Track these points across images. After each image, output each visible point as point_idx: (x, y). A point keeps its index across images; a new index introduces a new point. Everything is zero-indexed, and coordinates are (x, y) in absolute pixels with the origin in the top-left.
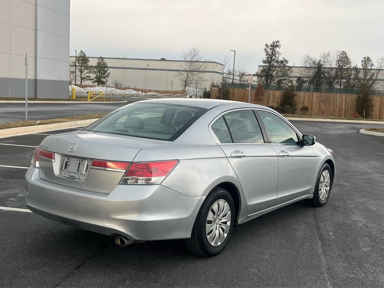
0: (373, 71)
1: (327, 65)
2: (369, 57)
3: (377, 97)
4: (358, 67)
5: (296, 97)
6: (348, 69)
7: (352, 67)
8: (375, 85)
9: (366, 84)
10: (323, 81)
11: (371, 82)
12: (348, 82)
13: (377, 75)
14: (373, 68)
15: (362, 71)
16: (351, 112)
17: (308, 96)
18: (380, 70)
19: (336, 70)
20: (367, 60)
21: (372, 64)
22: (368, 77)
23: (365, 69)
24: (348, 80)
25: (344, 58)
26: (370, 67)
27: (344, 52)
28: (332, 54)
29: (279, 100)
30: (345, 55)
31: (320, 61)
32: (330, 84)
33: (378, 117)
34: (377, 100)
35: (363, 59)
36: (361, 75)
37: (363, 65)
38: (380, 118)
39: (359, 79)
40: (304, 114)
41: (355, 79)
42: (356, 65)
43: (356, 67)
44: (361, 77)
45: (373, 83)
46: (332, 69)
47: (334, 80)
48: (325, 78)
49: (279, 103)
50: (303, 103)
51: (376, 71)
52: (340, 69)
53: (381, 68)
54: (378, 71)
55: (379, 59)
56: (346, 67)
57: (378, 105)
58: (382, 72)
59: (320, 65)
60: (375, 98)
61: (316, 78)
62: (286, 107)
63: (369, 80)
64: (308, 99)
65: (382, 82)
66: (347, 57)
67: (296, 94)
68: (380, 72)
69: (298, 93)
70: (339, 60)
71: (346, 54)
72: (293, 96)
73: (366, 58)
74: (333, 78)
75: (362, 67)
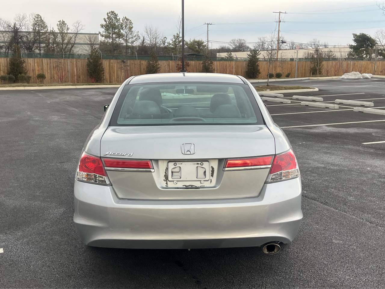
0: (71, 35)
1: (24, 29)
2: (64, 20)
3: (105, 61)
4: (54, 31)
5: (24, 65)
6: (45, 33)
7: (49, 31)
8: (74, 49)
9: (66, 47)
10: (22, 46)
11: (70, 46)
12: (47, 46)
13: (75, 39)
14: (69, 32)
15: (59, 35)
16: (83, 77)
17: (38, 63)
18: (77, 34)
19: (34, 34)
20: (62, 24)
21: (67, 28)
22: (66, 41)
23: (62, 33)
24: (47, 45)
25: (39, 22)
26: (66, 31)
27: (38, 15)
28: (28, 17)
29: (6, 69)
30: (39, 19)
31: (15, 24)
32: (29, 49)
33: (108, 81)
34: (106, 64)
35: (59, 23)
36: (59, 39)
37: (59, 29)
38: (110, 82)
39: (58, 44)
40: (42, 82)
41: (54, 43)
42: (53, 29)
43: (52, 31)
44: (60, 41)
45: (72, 46)
46: (29, 33)
47: (34, 45)
48: (24, 43)
49: (6, 71)
50: (33, 70)
51: (73, 35)
52: (37, 33)
53: (78, 32)
54: (75, 35)
55: (75, 23)
56: (43, 31)
57: (107, 69)
58: (79, 36)
59: (16, 29)
60: (104, 62)
61: (14, 42)
62: (21, 76)
63: (67, 44)
64: (38, 66)
65: (80, 46)
66: (42, 21)
67: (24, 60)
68: (77, 36)
69: (26, 60)
70: (36, 24)
71: (41, 18)
72: (22, 63)
73: (61, 21)
74: (32, 43)
75: (59, 32)
